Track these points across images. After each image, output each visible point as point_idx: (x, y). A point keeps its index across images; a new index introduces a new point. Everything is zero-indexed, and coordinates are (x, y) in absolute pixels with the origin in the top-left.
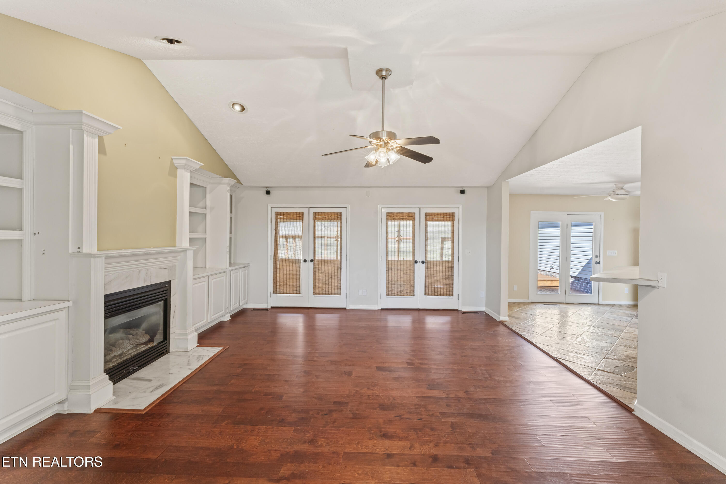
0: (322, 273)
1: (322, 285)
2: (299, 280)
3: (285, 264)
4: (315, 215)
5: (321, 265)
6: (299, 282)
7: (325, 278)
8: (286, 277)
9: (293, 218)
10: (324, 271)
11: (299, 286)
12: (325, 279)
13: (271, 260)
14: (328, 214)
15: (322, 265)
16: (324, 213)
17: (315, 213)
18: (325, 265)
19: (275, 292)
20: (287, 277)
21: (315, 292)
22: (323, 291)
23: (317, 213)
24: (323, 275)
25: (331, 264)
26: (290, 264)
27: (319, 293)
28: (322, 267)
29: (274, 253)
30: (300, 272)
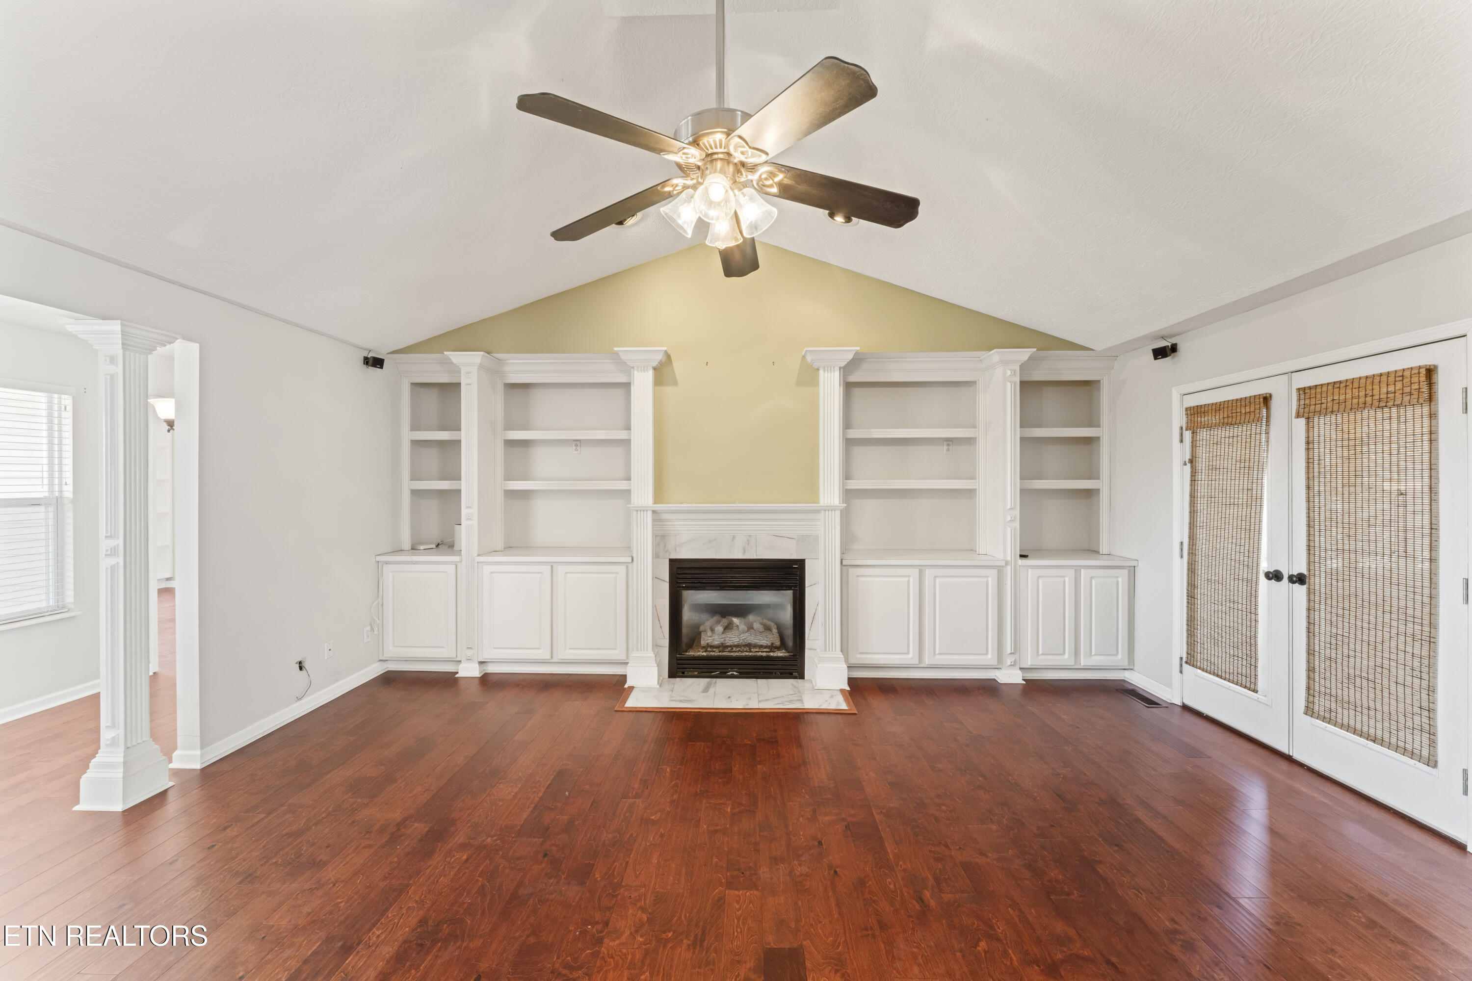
0: (1340, 638)
1: (1340, 685)
2: (1253, 642)
3: (1213, 578)
4: (1302, 396)
5: (1334, 604)
6: (1253, 648)
7: (1352, 660)
8: (1216, 621)
9: (1230, 420)
10: (1346, 630)
11: (1253, 663)
12: (1352, 664)
13: (1182, 556)
14: (1356, 385)
15: (1340, 605)
16: (1340, 382)
17: (1304, 389)
18: (1353, 605)
19: (1191, 659)
20: (1220, 620)
21: (1311, 705)
22: (1345, 715)
23: (1310, 388)
24: (1346, 647)
25: (1380, 609)
26: (1228, 581)
27: (1327, 715)
28: (1340, 612)
29: (1190, 538)
30: (1256, 614)
